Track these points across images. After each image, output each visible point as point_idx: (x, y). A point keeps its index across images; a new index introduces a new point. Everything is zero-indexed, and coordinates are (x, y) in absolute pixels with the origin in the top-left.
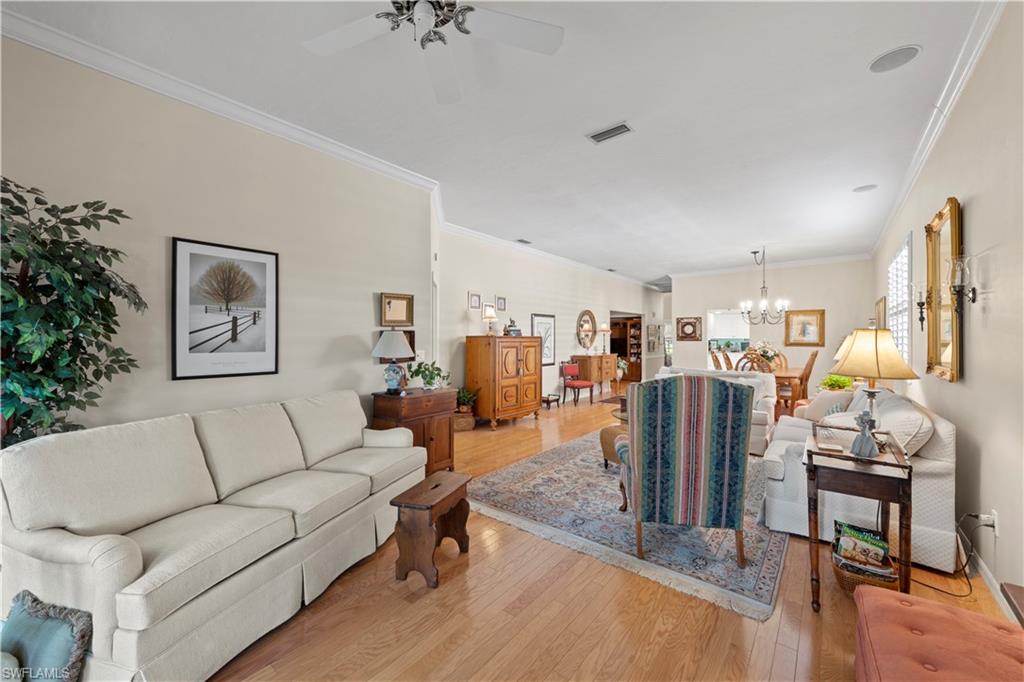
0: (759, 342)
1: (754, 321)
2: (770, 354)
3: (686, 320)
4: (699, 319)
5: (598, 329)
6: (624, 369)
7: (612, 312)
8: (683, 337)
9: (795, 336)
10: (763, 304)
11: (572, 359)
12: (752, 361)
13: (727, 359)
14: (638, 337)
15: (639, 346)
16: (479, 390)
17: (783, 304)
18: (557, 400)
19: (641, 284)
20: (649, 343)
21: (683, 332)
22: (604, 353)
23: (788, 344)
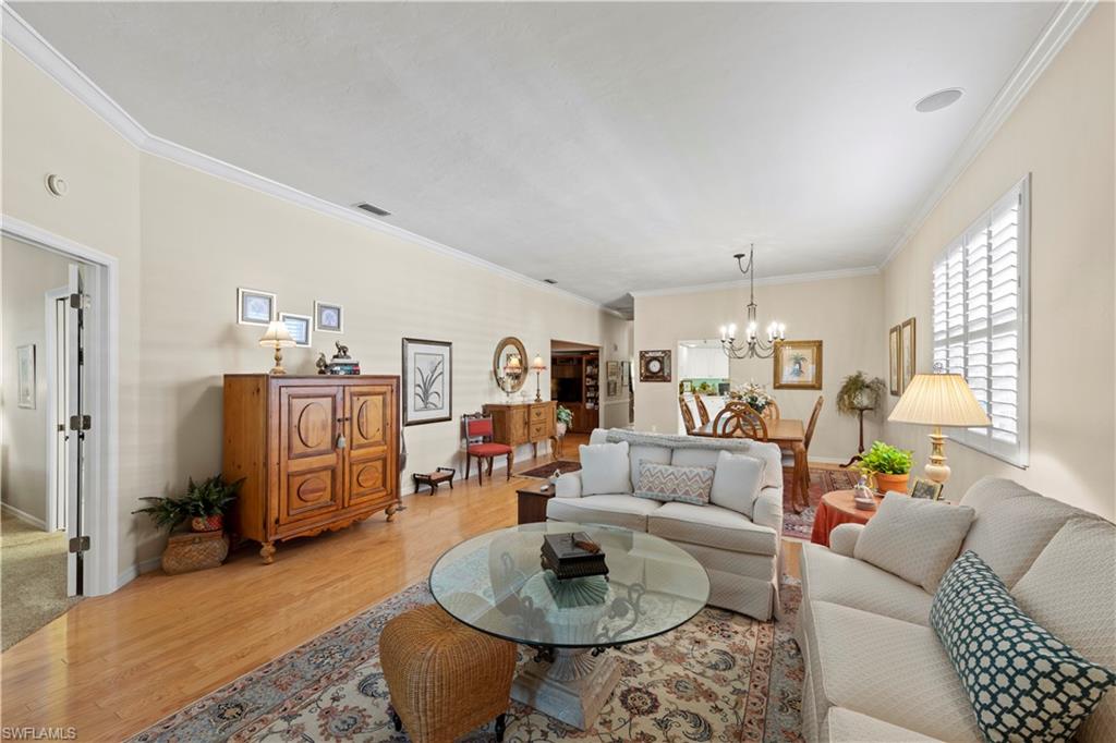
0: (745, 385)
1: (739, 354)
2: (761, 401)
3: (651, 354)
4: (667, 353)
5: (530, 364)
6: (567, 422)
7: (554, 343)
8: (649, 377)
9: (788, 377)
10: (752, 328)
11: (484, 411)
12: (737, 415)
13: (702, 408)
14: (595, 377)
15: (596, 388)
16: (243, 480)
17: (777, 328)
18: (450, 478)
19: (598, 306)
20: (609, 384)
21: (647, 369)
22: (538, 400)
23: (778, 386)
